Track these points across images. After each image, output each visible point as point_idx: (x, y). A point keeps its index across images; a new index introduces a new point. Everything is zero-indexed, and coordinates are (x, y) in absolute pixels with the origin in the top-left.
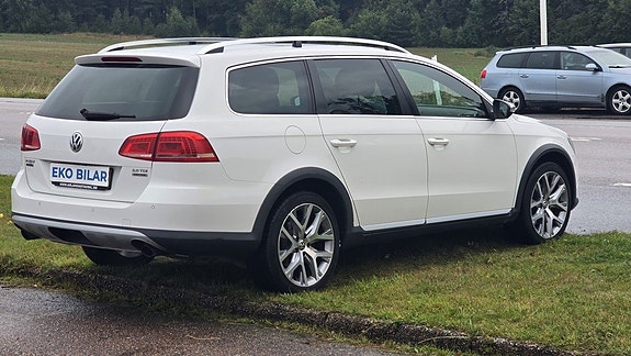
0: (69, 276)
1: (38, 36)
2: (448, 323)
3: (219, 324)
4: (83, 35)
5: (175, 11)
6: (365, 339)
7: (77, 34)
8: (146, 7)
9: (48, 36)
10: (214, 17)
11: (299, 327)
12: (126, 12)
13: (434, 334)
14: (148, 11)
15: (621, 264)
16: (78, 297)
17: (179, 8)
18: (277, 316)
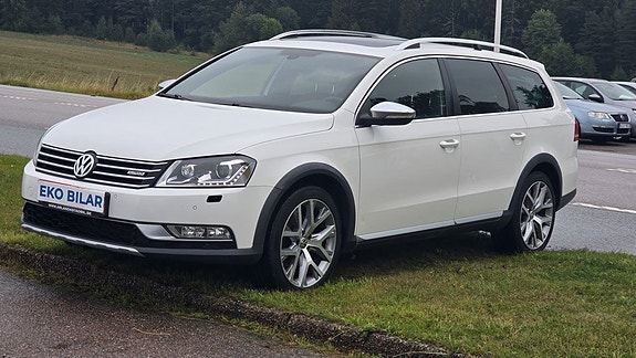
0: (14, 254)
1: (29, 35)
2: (425, 336)
3: (171, 318)
4: (71, 38)
5: (155, 23)
6: (330, 347)
7: (65, 37)
8: (129, 17)
9: (38, 36)
10: (190, 31)
11: (258, 328)
12: (111, 20)
13: (408, 348)
14: (131, 21)
15: (600, 285)
16: (21, 276)
17: (159, 21)
18: (235, 314)
